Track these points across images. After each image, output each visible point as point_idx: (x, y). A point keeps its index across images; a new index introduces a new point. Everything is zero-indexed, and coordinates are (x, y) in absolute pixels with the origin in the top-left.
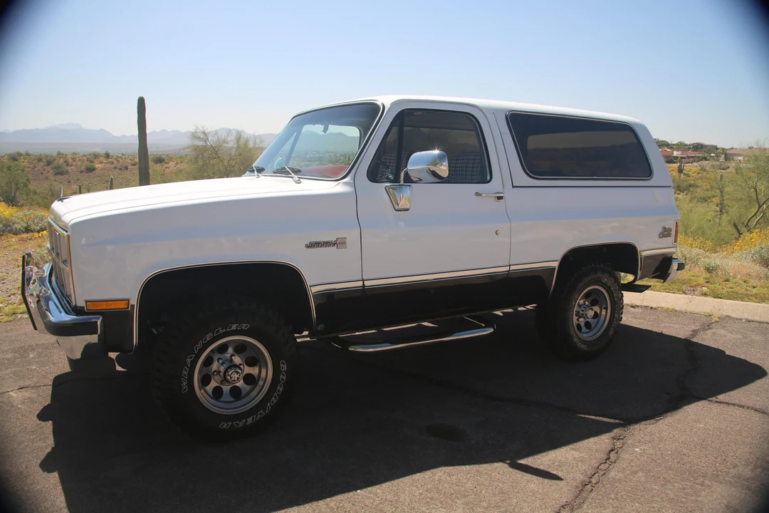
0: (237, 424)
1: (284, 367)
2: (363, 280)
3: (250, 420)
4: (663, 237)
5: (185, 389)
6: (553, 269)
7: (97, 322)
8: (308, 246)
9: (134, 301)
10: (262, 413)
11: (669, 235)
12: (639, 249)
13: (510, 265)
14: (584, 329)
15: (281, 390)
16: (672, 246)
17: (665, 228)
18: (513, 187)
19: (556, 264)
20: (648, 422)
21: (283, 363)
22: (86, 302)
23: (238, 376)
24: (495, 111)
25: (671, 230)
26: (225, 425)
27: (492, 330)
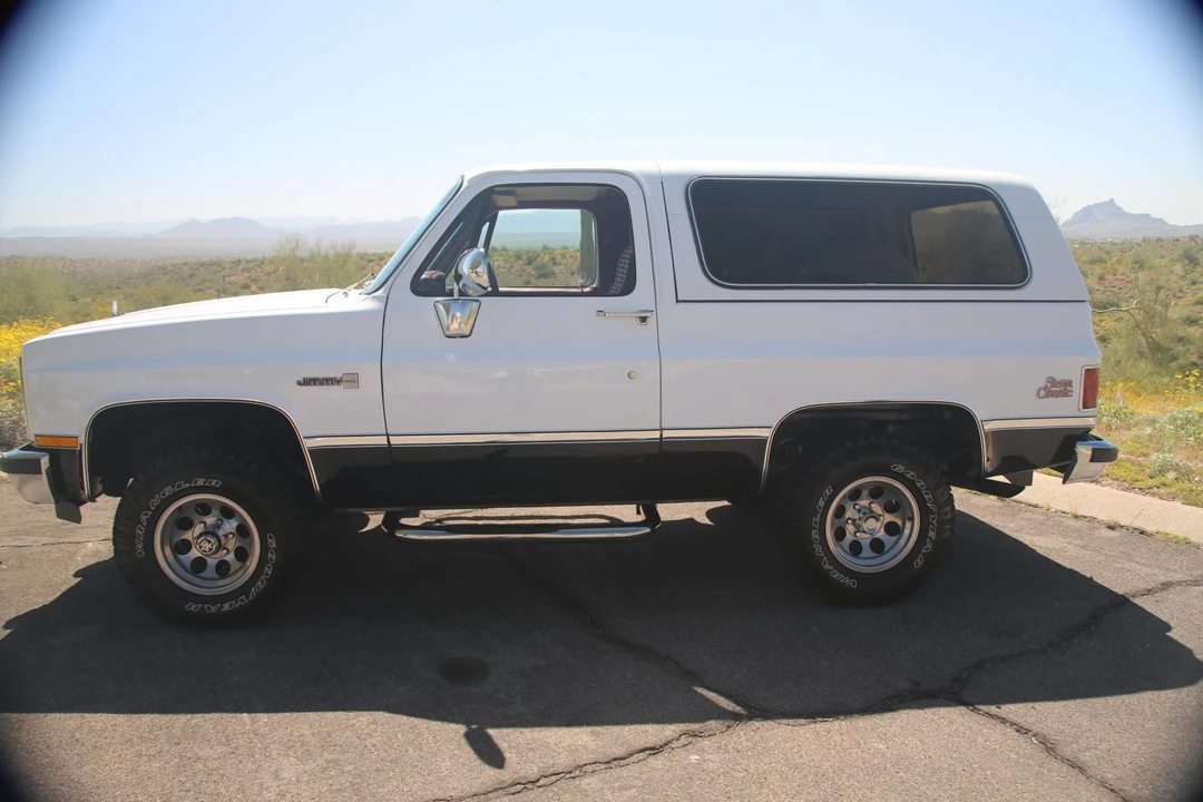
0: (209, 609)
1: (273, 543)
2: (388, 435)
3: (226, 607)
4: (1046, 396)
5: (141, 553)
6: (764, 441)
7: (39, 461)
8: (299, 383)
9: (82, 440)
10: (243, 600)
11: (1065, 394)
12: (979, 415)
13: (661, 430)
14: (867, 552)
15: (270, 572)
16: (1079, 414)
17: (1053, 379)
18: (678, 301)
19: (767, 433)
20: (791, 721)
21: (271, 537)
22: (36, 436)
23: (209, 546)
24: (663, 181)
25: (1069, 383)
26: (193, 607)
27: (649, 530)
